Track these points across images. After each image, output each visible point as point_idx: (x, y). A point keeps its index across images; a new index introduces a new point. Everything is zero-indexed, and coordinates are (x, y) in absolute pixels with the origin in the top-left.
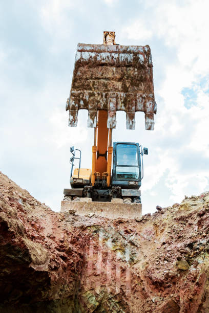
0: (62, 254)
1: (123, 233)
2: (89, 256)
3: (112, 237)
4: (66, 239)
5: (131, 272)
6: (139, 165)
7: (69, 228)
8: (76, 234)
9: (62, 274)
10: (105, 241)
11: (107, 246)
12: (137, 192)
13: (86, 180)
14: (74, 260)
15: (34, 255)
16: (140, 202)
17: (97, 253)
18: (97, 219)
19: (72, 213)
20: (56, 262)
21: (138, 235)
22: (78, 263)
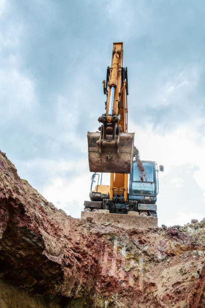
0: (77, 254)
1: (137, 243)
2: (104, 262)
3: (126, 246)
4: (81, 242)
5: (144, 281)
6: (155, 182)
7: (86, 232)
8: (92, 239)
9: (76, 273)
10: (120, 249)
11: (121, 254)
12: (153, 207)
13: (104, 195)
14: (88, 262)
15: (48, 245)
16: (156, 216)
17: (112, 260)
18: (113, 228)
19: (90, 220)
20: (71, 260)
21: (151, 245)
22: (92, 266)
